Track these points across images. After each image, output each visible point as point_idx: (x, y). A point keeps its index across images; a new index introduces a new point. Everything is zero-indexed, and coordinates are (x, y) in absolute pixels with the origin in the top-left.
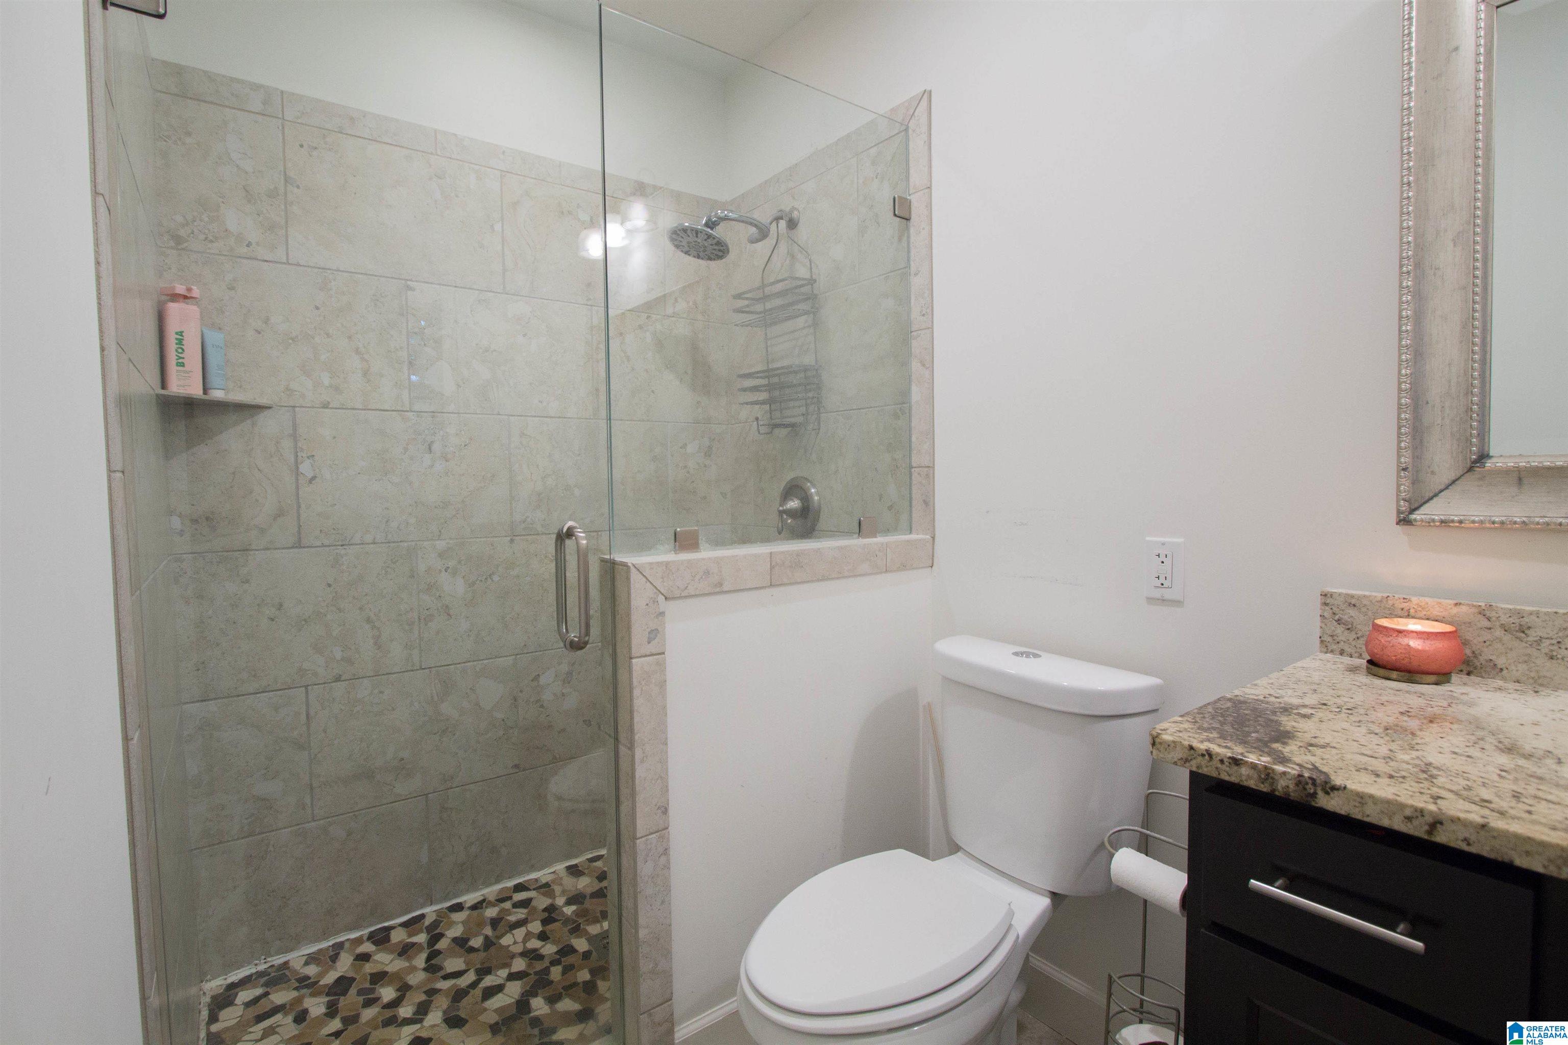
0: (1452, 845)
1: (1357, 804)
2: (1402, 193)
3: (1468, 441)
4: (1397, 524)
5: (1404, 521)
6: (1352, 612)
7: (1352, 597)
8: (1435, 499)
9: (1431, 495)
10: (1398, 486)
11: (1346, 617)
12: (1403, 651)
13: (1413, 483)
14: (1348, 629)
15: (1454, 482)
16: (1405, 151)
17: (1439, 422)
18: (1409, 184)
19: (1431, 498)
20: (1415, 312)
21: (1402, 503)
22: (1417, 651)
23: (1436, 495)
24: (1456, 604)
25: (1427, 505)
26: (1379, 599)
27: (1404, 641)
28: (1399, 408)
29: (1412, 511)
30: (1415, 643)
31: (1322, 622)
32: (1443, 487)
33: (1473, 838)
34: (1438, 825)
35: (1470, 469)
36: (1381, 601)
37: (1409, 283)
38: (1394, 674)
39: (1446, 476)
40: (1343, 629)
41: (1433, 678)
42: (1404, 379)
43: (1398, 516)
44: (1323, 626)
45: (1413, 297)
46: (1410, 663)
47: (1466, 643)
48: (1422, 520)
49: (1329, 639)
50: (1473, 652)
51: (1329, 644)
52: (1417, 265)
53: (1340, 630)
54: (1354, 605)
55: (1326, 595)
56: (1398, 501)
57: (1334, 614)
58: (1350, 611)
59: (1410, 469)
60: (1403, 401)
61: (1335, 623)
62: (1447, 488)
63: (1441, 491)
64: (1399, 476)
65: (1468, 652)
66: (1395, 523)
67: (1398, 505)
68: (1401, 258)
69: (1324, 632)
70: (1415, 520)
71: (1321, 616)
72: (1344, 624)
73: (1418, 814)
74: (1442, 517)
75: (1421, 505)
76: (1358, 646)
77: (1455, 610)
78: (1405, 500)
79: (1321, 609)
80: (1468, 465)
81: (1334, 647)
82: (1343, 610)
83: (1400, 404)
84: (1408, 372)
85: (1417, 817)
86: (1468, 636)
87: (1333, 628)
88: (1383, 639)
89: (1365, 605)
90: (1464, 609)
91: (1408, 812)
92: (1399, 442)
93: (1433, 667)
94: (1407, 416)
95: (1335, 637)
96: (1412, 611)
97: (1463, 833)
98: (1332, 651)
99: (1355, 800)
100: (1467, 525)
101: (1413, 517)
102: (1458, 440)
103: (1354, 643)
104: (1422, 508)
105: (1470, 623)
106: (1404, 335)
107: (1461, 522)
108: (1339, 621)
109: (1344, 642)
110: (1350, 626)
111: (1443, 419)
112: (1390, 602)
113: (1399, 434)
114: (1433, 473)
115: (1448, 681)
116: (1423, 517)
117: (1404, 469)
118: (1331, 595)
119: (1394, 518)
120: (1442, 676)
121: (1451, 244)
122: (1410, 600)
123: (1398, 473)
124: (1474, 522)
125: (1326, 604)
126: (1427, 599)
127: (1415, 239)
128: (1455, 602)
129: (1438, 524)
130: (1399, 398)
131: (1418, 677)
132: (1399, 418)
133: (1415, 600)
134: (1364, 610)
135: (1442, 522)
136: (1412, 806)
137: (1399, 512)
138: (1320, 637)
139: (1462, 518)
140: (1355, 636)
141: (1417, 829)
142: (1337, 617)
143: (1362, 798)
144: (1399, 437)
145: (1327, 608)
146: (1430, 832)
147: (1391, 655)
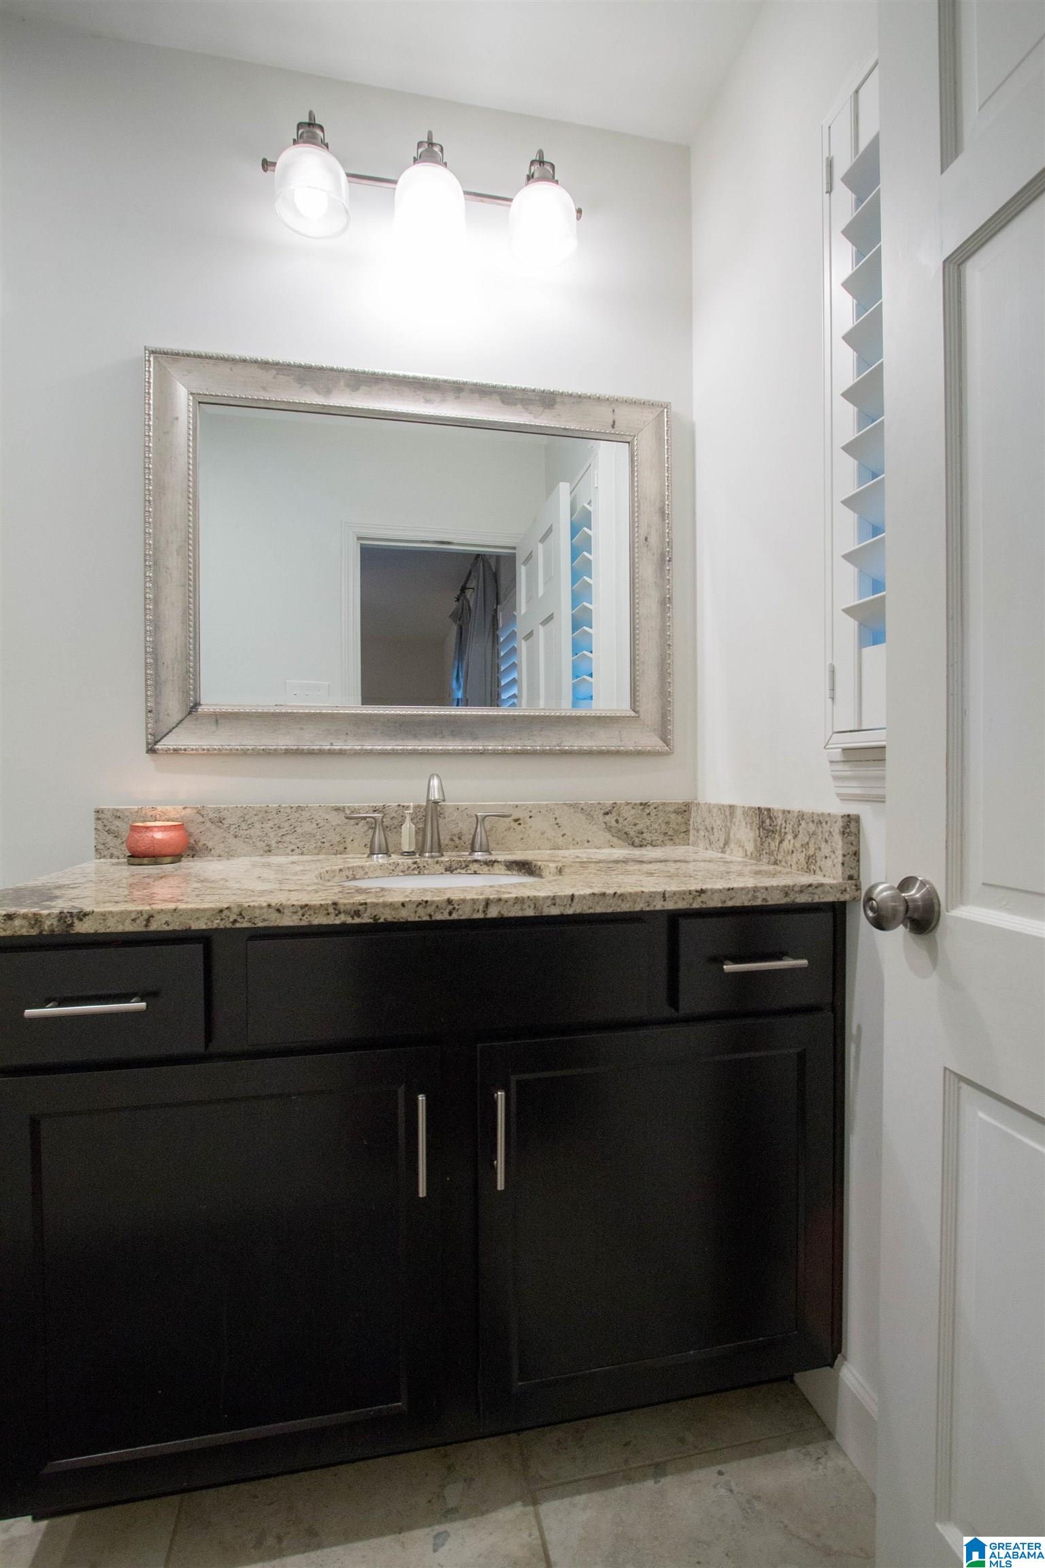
0: (160, 929)
1: (101, 921)
2: (145, 508)
3: (188, 693)
4: (147, 753)
5: (151, 750)
6: (117, 823)
7: (118, 810)
8: (170, 734)
9: (168, 730)
10: (147, 724)
11: (113, 828)
12: (150, 842)
13: (156, 722)
14: (116, 837)
15: (181, 721)
16: (147, 477)
17: (171, 678)
18: (149, 501)
19: (167, 734)
20: (155, 597)
21: (149, 736)
22: (159, 840)
23: (170, 731)
24: (184, 808)
25: (165, 738)
26: (136, 810)
27: (149, 834)
28: (146, 666)
29: (156, 743)
30: (159, 835)
31: (96, 834)
32: (174, 725)
33: (170, 920)
34: (151, 918)
35: (190, 713)
36: (137, 812)
37: (151, 574)
38: (146, 860)
39: (176, 717)
40: (111, 837)
41: (169, 859)
42: (148, 644)
43: (147, 747)
44: (97, 837)
45: (153, 585)
46: (154, 850)
47: (191, 835)
48: (162, 750)
49: (102, 847)
50: (195, 841)
51: (101, 851)
52: (155, 563)
53: (110, 838)
54: (119, 817)
55: (98, 812)
56: (147, 736)
57: (105, 826)
58: (117, 822)
59: (154, 712)
60: (148, 661)
61: (106, 833)
62: (177, 726)
63: (173, 728)
64: (147, 717)
65: (192, 841)
66: (145, 752)
67: (147, 739)
68: (145, 555)
69: (98, 842)
70: (158, 749)
71: (95, 829)
72: (112, 833)
73: (139, 915)
74: (175, 747)
75: (162, 739)
76: (123, 849)
77: (184, 813)
78: (150, 734)
79: (95, 823)
80: (189, 710)
81: (106, 853)
82: (111, 822)
83: (146, 663)
84: (151, 639)
85: (139, 917)
86: (192, 830)
87: (104, 838)
88: (136, 836)
89: (127, 816)
90: (188, 811)
91: (133, 916)
92: (146, 691)
93: (169, 851)
94: (151, 672)
95: (106, 845)
96: (158, 816)
97: (165, 918)
98: (104, 856)
99: (100, 919)
100: (189, 752)
101: (157, 747)
102: (183, 692)
103: (120, 847)
104: (163, 740)
105: (192, 820)
106: (148, 612)
107: (185, 750)
108: (109, 832)
109: (113, 847)
110: (117, 834)
111: (173, 676)
112: (144, 812)
113: (147, 685)
114: (168, 715)
115: (179, 861)
116: (163, 747)
117: (150, 712)
118: (102, 811)
119: (145, 750)
120: (177, 857)
121: (175, 553)
122: (156, 809)
123: (147, 714)
124: (193, 750)
125: (98, 819)
126: (167, 807)
127: (154, 542)
128: (183, 807)
129: (172, 752)
130: (146, 658)
131: (159, 860)
132: (146, 673)
133: (159, 808)
134: (126, 820)
135: (175, 750)
136: (135, 911)
137: (148, 744)
138: (95, 847)
139: (186, 747)
140: (120, 842)
141: (138, 927)
142: (107, 829)
143: (104, 915)
144: (146, 687)
145: (100, 822)
146: (146, 926)
147: (142, 847)
